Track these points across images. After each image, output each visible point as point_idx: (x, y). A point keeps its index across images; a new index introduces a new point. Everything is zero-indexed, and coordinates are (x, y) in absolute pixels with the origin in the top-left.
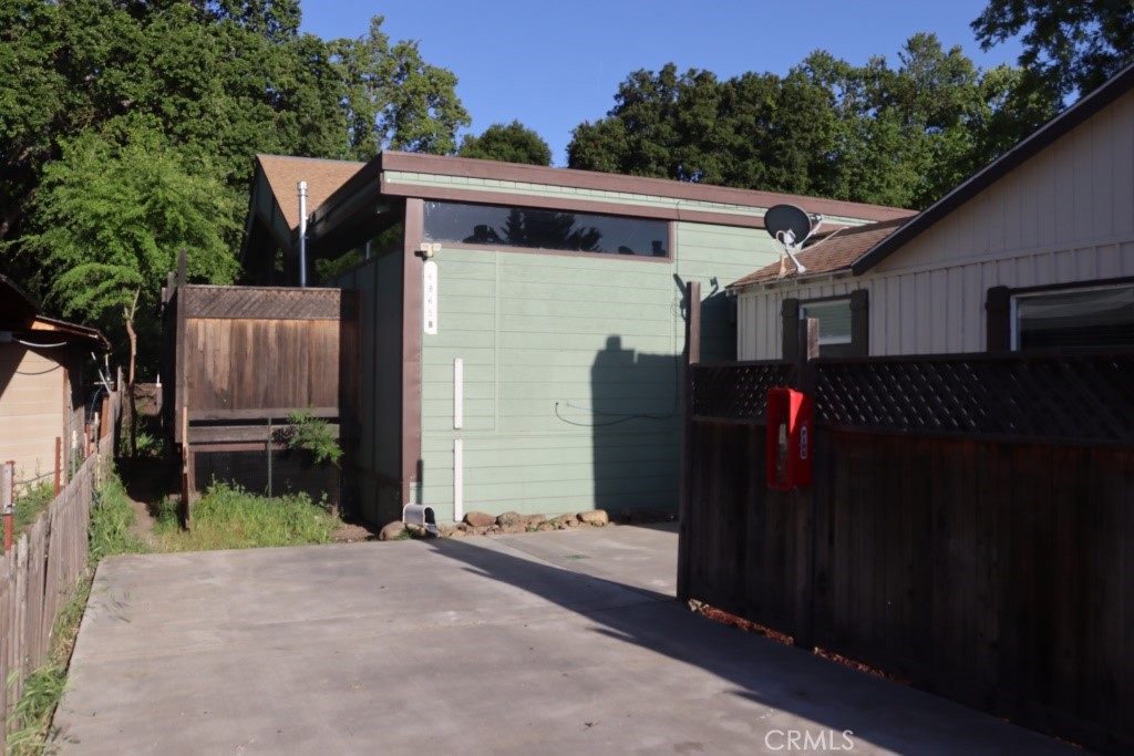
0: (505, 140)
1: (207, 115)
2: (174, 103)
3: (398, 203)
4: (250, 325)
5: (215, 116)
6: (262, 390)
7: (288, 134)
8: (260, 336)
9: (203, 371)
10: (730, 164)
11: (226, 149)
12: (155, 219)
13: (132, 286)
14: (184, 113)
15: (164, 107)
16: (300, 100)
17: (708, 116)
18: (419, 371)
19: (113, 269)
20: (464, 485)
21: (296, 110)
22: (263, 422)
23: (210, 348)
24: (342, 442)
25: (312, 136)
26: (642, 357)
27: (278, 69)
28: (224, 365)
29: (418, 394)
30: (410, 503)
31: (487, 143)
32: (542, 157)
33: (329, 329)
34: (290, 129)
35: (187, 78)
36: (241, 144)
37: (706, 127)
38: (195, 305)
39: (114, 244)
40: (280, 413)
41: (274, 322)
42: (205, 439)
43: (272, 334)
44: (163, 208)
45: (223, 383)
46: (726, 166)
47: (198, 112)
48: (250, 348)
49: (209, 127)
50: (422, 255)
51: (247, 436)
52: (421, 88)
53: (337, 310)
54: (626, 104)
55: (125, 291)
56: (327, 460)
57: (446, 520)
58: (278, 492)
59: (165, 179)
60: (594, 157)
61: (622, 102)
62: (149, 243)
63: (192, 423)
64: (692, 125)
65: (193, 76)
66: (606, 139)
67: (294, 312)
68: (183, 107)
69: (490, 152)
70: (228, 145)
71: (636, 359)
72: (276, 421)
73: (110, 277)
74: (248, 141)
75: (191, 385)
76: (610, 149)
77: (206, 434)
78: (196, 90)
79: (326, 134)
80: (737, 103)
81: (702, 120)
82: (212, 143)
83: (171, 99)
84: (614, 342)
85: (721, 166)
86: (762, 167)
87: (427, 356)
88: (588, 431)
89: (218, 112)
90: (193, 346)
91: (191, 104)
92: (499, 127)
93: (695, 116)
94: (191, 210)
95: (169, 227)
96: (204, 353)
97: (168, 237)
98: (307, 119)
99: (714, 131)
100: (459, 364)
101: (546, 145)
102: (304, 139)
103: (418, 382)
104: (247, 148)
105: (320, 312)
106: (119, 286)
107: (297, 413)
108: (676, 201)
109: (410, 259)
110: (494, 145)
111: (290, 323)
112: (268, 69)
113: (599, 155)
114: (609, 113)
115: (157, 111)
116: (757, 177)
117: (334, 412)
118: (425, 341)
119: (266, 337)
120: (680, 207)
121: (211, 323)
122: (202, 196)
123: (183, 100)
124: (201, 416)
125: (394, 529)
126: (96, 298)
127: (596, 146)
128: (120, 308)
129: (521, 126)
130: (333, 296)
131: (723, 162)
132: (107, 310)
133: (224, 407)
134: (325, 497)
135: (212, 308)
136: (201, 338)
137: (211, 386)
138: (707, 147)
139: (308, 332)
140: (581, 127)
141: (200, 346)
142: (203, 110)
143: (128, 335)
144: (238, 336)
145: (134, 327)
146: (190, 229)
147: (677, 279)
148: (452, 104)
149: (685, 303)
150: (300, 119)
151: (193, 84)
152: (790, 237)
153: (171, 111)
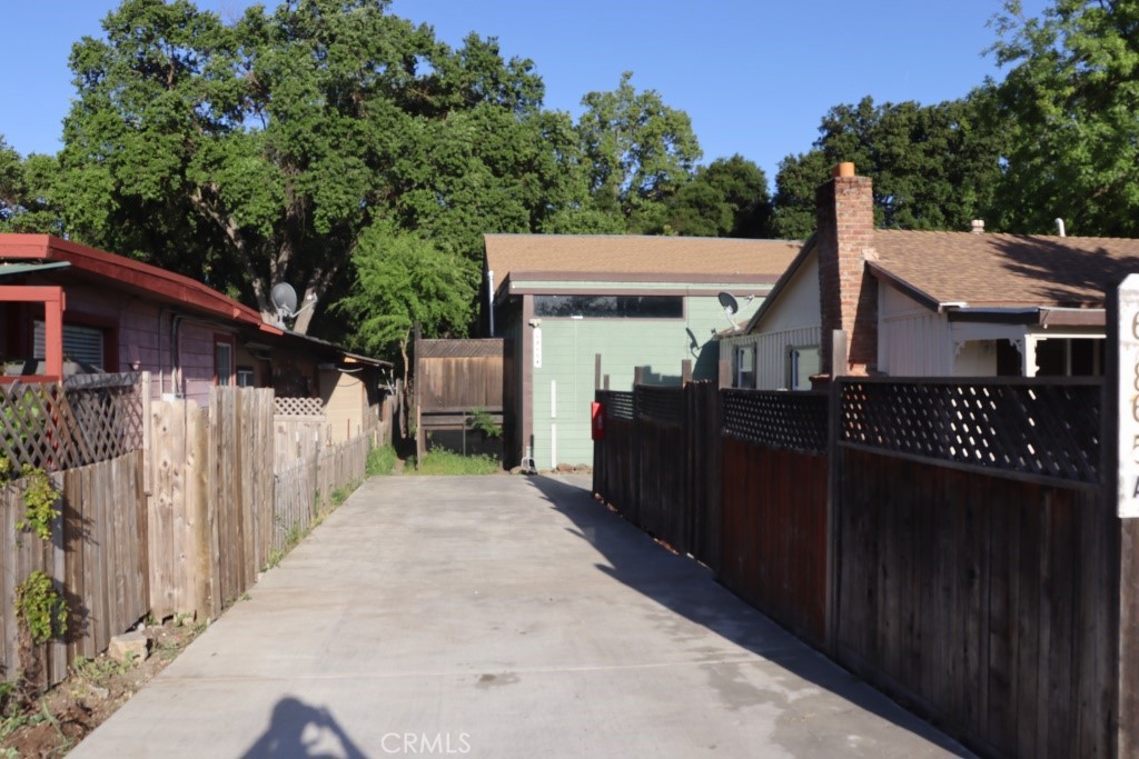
0: (726, 172)
1: (467, 188)
2: (443, 181)
3: (520, 298)
4: (453, 360)
5: (473, 188)
6: (460, 397)
7: (532, 191)
8: (459, 366)
9: (428, 386)
10: (921, 185)
11: (482, 211)
12: (417, 286)
13: (405, 327)
14: (451, 188)
15: (437, 185)
16: (540, 164)
17: (901, 145)
18: (531, 387)
19: (393, 317)
20: (557, 448)
21: (537, 171)
22: (460, 414)
23: (432, 374)
24: (505, 425)
25: (552, 191)
26: (665, 379)
27: (523, 143)
28: (440, 383)
29: (531, 400)
30: (526, 457)
31: (711, 174)
32: (759, 185)
33: (497, 361)
34: (533, 188)
36: (492, 207)
37: (899, 155)
38: (424, 351)
39: (394, 303)
40: (469, 409)
41: (466, 359)
42: (430, 423)
43: (465, 366)
44: (421, 279)
45: (439, 393)
46: (918, 187)
47: (462, 187)
48: (453, 373)
49: (467, 195)
50: (531, 325)
51: (452, 422)
52: (656, 131)
53: (501, 351)
54: (829, 135)
55: (401, 330)
56: (494, 436)
57: (539, 467)
58: (469, 453)
59: (423, 261)
60: (795, 187)
61: (826, 133)
62: (414, 299)
63: (423, 414)
64: (884, 155)
65: (457, 162)
66: (806, 170)
67: (477, 352)
68: (451, 182)
69: (713, 183)
70: (484, 207)
71: (661, 379)
72: (468, 414)
73: (391, 323)
74: (498, 204)
75: (422, 394)
76: (808, 179)
77: (430, 420)
78: (459, 171)
79: (563, 187)
80: (930, 127)
81: (895, 149)
82: (472, 208)
83: (442, 179)
84: (645, 369)
85: (912, 187)
86: (949, 187)
87: (536, 379)
89: (475, 184)
90: (423, 372)
91: (456, 181)
92: (721, 160)
93: (887, 146)
94: (437, 279)
95: (425, 290)
96: (429, 376)
97: (426, 296)
98: (547, 177)
99: (905, 157)
100: (554, 383)
101: (763, 173)
102: (546, 193)
103: (531, 393)
104: (497, 209)
105: (492, 353)
106: (397, 328)
107: (475, 409)
108: (687, 284)
109: (525, 327)
110: (717, 177)
111: (475, 359)
112: (515, 144)
113: (799, 184)
114: (814, 144)
115: (433, 188)
116: (944, 198)
117: (500, 408)
118: (535, 371)
119: (462, 370)
120: (689, 288)
121: (432, 360)
122: (445, 269)
123: (450, 178)
124: (428, 411)
125: (516, 470)
126: (384, 336)
127: (797, 176)
128: (398, 341)
129: (742, 158)
130: (499, 343)
131: (915, 184)
132: (390, 343)
133: (440, 405)
134: (495, 456)
135: (433, 353)
136: (427, 368)
137: (432, 394)
138: (900, 172)
139: (485, 364)
140: (786, 159)
141: (427, 373)
142: (465, 185)
143: (402, 359)
144: (447, 366)
145: (407, 353)
146: (438, 289)
147: (688, 330)
148: (687, 140)
149: (694, 344)
150: (541, 178)
151: (458, 167)
152: (729, 310)
153: (442, 187)
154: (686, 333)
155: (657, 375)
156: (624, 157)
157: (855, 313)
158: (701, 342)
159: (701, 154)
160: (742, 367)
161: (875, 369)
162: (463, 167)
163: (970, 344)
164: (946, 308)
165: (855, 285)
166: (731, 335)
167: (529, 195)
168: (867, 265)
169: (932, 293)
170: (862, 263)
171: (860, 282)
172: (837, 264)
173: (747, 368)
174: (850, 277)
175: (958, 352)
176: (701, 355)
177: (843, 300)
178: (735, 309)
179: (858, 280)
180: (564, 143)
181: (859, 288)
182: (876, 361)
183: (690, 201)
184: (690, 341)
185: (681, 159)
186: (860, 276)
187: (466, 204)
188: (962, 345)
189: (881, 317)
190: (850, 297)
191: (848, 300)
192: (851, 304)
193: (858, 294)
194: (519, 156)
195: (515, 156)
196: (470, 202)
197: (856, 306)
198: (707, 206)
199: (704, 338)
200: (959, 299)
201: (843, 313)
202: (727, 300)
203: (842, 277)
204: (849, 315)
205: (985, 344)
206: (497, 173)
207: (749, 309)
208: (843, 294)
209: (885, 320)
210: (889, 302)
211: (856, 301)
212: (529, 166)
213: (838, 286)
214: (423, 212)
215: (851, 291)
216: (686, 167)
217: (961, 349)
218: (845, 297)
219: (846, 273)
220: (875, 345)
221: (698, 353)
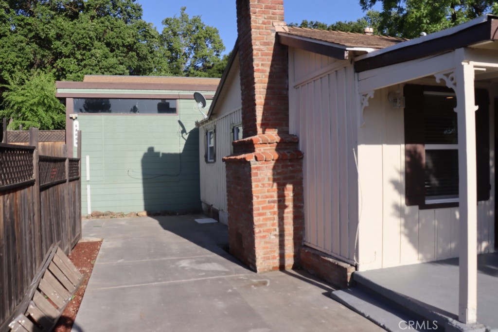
1: (94, 57)
2: (80, 54)
5: (96, 58)
7: (132, 62)
16: (137, 48)
20: (91, 201)
21: (136, 51)
25: (144, 62)
26: (164, 154)
27: (127, 36)
33: (61, 145)
34: (133, 60)
35: (84, 43)
36: (108, 68)
38: (11, 138)
47: (90, 56)
50: (71, 118)
52: (200, 36)
53: (64, 138)
65: (86, 42)
67: (48, 139)
68: (84, 55)
71: (161, 155)
78: (88, 48)
79: (150, 60)
83: (79, 52)
84: (151, 149)
88: (141, 181)
91: (88, 53)
98: (141, 55)
100: (87, 158)
104: (111, 70)
108: (179, 91)
109: (67, 119)
112: (122, 36)
120: (180, 94)
123: (83, 52)
147: (180, 122)
148: (217, 41)
149: (184, 131)
150: (138, 54)
151: (87, 45)
152: (201, 105)
153: (80, 57)
154: (178, 124)
155: (158, 153)
157: (267, 80)
159: (224, 48)
160: (210, 144)
161: (287, 132)
162: (90, 44)
165: (266, 54)
166: (203, 122)
167: (131, 63)
168: (278, 36)
169: (338, 41)
170: (274, 34)
171: (272, 52)
173: (212, 145)
174: (262, 47)
175: (366, 104)
176: (188, 138)
177: (255, 68)
179: (270, 50)
180: (150, 38)
181: (271, 58)
182: (288, 125)
184: (181, 129)
185: (215, 51)
186: (272, 47)
187: (93, 66)
189: (291, 84)
190: (262, 65)
191: (260, 67)
192: (263, 71)
193: (270, 63)
194: (124, 42)
195: (123, 42)
196: (96, 65)
197: (268, 74)
199: (190, 127)
201: (256, 80)
202: (198, 98)
203: (254, 47)
204: (261, 82)
206: (112, 51)
208: (255, 62)
209: (296, 87)
211: (268, 70)
212: (130, 48)
214: (69, 71)
215: (263, 60)
216: (218, 55)
217: (370, 100)
218: (258, 65)
219: (258, 43)
220: (287, 109)
221: (186, 137)
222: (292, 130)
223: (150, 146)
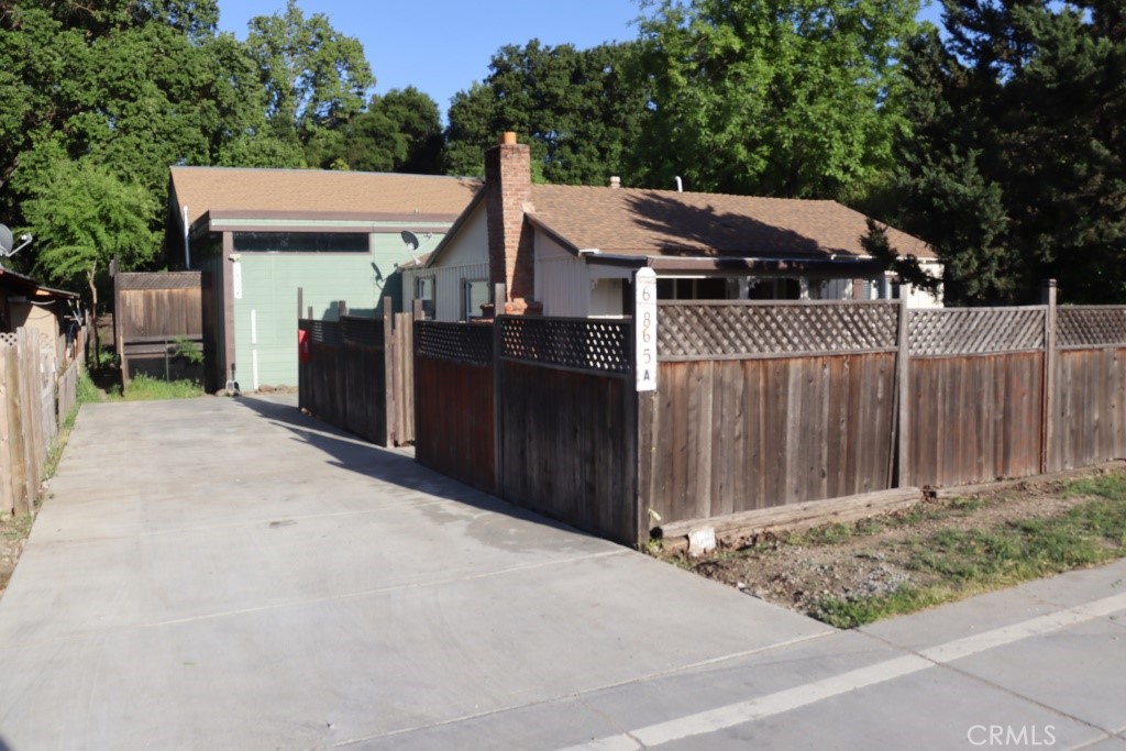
0: (400, 103)
1: (142, 113)
2: (116, 105)
3: (219, 235)
4: (153, 293)
5: (148, 114)
6: (161, 326)
7: (209, 119)
8: (159, 299)
9: (130, 317)
10: (580, 123)
11: (159, 137)
12: (105, 218)
13: (92, 258)
14: (124, 112)
15: (109, 109)
16: (217, 92)
17: (560, 86)
18: (232, 316)
19: (79, 248)
20: (258, 371)
21: (215, 98)
22: (163, 343)
23: (133, 305)
24: (205, 352)
25: (229, 118)
27: (198, 68)
28: (141, 314)
29: (233, 328)
30: (229, 381)
31: (386, 105)
32: (432, 117)
33: (196, 293)
34: (211, 115)
35: (124, 87)
36: (169, 134)
37: (557, 95)
38: (124, 284)
39: (79, 234)
40: (171, 338)
41: (166, 291)
42: (132, 352)
43: (166, 297)
44: (109, 211)
45: (141, 323)
46: (577, 125)
47: (136, 111)
48: (154, 305)
49: (142, 121)
50: (231, 260)
51: (154, 351)
52: (329, 58)
53: (200, 283)
54: (499, 73)
55: (87, 261)
56: (196, 361)
57: (243, 389)
58: (173, 379)
59: (110, 193)
60: (465, 122)
61: (495, 71)
62: (101, 231)
63: (126, 344)
64: (546, 95)
65: (129, 85)
66: (475, 107)
67: (177, 284)
68: (123, 107)
69: (388, 114)
70: (160, 134)
72: (170, 342)
73: (77, 253)
74: (175, 131)
75: (124, 325)
76: (478, 115)
77: (133, 349)
78: (132, 95)
79: (241, 115)
80: (587, 71)
81: (554, 90)
82: (147, 134)
83: (114, 102)
85: (572, 125)
86: (602, 127)
87: (237, 310)
89: (151, 110)
90: (124, 305)
91: (130, 105)
92: (395, 91)
93: (548, 86)
94: (124, 210)
95: (113, 222)
96: (130, 308)
97: (114, 228)
98: (225, 105)
99: (566, 98)
100: (253, 313)
101: (436, 105)
102: (222, 120)
103: (232, 322)
104: (174, 136)
105: (191, 284)
106: (84, 259)
107: (177, 338)
108: (373, 222)
109: (226, 262)
110: (392, 108)
111: (175, 291)
112: (190, 69)
113: (469, 120)
114: (484, 81)
115: (104, 109)
116: (599, 135)
117: (200, 336)
118: (235, 302)
119: (163, 301)
120: (375, 225)
121: (133, 292)
122: (134, 201)
123: (123, 102)
124: (130, 340)
125: (221, 393)
126: (69, 267)
127: (467, 112)
128: (84, 273)
129: (415, 89)
130: (197, 275)
131: (575, 122)
132: (77, 273)
133: (142, 335)
134: (198, 381)
135: (133, 285)
136: (128, 300)
137: (134, 325)
138: (560, 111)
139: (185, 296)
140: (458, 94)
141: (128, 304)
142: (139, 109)
143: (90, 290)
144: (148, 298)
145: (95, 283)
146: (126, 220)
147: (374, 265)
148: (360, 68)
149: (379, 277)
150: (218, 104)
151: (130, 91)
152: (411, 246)
153: (115, 111)
154: (372, 268)
156: (297, 82)
157: (516, 255)
158: (386, 273)
159: (374, 81)
160: (422, 295)
161: (532, 300)
162: (136, 90)
163: (602, 282)
164: (584, 254)
165: (516, 232)
166: (413, 268)
167: (206, 122)
168: (526, 216)
169: (574, 242)
170: (522, 215)
171: (520, 230)
172: (502, 215)
173: (427, 296)
174: (512, 226)
175: (593, 287)
176: (385, 286)
177: (506, 244)
178: (416, 246)
179: (518, 228)
180: (241, 71)
181: (519, 235)
182: (533, 293)
183: (365, 131)
184: (376, 274)
185: (354, 86)
186: (520, 225)
187: (140, 130)
188: (596, 282)
189: (536, 258)
190: (512, 241)
191: (511, 244)
192: (513, 247)
193: (518, 239)
194: (194, 81)
195: (191, 82)
196: (146, 128)
197: (517, 249)
198: (383, 136)
199: (387, 272)
200: (594, 246)
201: (507, 255)
202: (409, 237)
203: (505, 226)
204: (511, 256)
205: (614, 282)
206: (171, 98)
207: (429, 245)
208: (506, 239)
209: (541, 261)
210: (542, 246)
211: (517, 245)
212: (206, 91)
213: (503, 233)
214: (95, 137)
215: (513, 237)
216: (360, 94)
217: (595, 284)
218: (508, 242)
219: (508, 222)
220: (532, 280)
221: (382, 284)
222: (537, 297)
223: (338, 298)
